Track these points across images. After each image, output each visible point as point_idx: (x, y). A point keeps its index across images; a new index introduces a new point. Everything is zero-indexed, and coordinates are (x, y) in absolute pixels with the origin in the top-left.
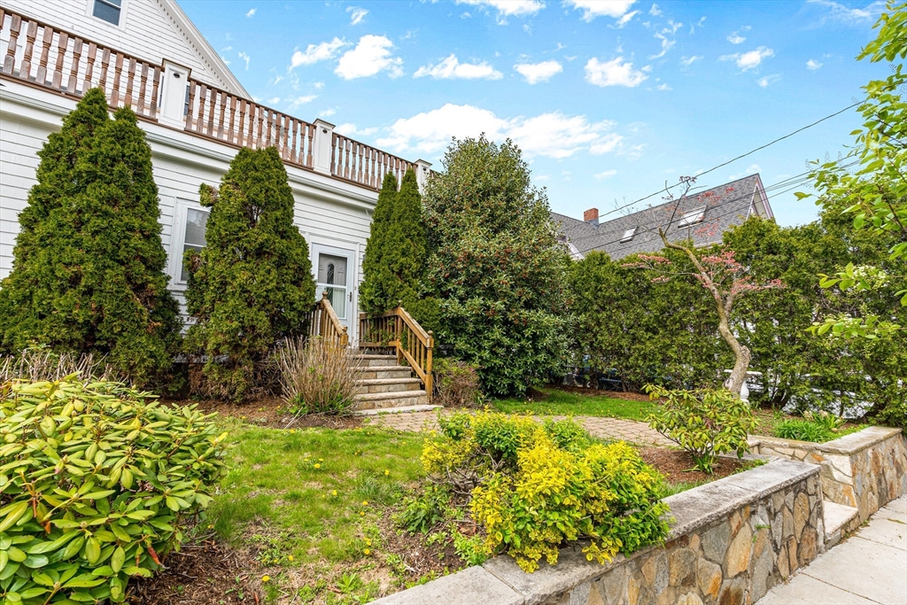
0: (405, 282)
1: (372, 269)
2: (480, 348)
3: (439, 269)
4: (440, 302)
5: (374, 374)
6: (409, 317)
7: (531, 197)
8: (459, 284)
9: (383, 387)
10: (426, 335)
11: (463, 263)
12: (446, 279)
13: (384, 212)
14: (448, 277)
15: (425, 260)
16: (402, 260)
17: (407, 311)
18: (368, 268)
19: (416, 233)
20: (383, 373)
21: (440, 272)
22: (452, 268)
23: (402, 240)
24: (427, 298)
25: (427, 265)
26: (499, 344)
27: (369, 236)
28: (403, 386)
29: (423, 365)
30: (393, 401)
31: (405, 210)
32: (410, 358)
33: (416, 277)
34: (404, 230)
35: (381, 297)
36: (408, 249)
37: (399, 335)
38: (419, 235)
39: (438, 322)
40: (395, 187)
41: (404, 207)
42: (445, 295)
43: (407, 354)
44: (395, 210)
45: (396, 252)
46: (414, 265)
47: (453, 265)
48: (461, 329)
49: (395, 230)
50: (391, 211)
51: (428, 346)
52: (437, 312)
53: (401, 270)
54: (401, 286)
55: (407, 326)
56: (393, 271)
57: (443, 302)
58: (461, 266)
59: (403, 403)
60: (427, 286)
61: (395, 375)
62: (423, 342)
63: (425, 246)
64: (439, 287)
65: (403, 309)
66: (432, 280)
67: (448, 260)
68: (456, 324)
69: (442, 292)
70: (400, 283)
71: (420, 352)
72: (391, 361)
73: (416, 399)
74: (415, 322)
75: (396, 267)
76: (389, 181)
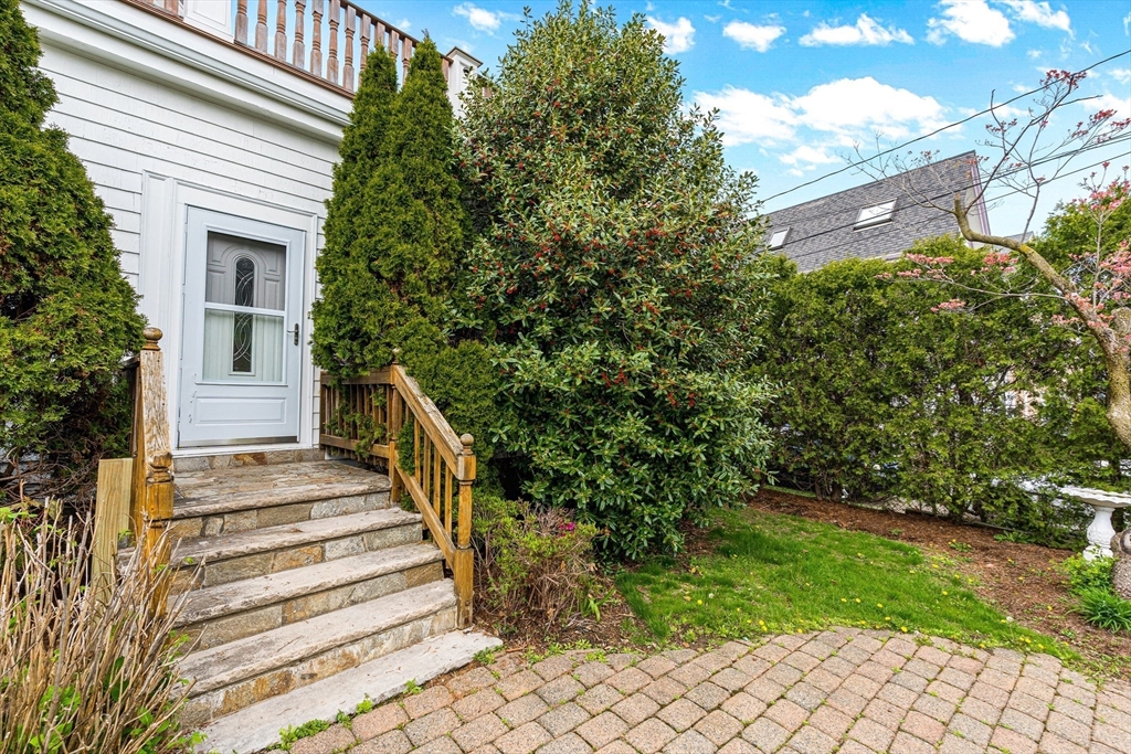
0: (411, 303)
1: (334, 272)
2: (590, 460)
3: (494, 274)
4: (497, 354)
5: (316, 550)
6: (416, 391)
7: (686, 128)
8: (540, 310)
9: (332, 594)
10: (455, 442)
11: (551, 260)
12: (511, 298)
13: (363, 137)
14: (515, 293)
15: (462, 255)
16: (404, 248)
17: (411, 374)
18: (328, 268)
19: (439, 188)
20: (344, 543)
21: (497, 281)
22: (523, 274)
23: (402, 201)
24: (463, 344)
25: (466, 266)
26: (633, 451)
27: (331, 196)
28: (395, 578)
29: (449, 520)
30: (355, 649)
31: (413, 133)
32: (420, 496)
33: (439, 292)
34: (409, 180)
35: (353, 339)
36: (419, 225)
37: (394, 433)
38: (445, 194)
39: (487, 403)
40: (391, 82)
41: (409, 125)
42: (509, 336)
43: (413, 483)
44: (391, 134)
45: (385, 229)
46: (434, 264)
47: (525, 265)
48: (546, 416)
49: (386, 178)
50: (379, 133)
51: (460, 476)
52: (486, 378)
53: (401, 275)
54: (400, 313)
55: (412, 414)
56: (379, 277)
57: (503, 355)
58: (547, 267)
59: (388, 645)
60: (465, 313)
61: (377, 542)
62: (449, 463)
63: (462, 222)
64: (495, 315)
65: (401, 370)
66: (477, 299)
67: (515, 254)
68: (534, 406)
69: (500, 327)
70: (397, 305)
71: (443, 486)
72: (373, 499)
73: (426, 623)
74: (429, 406)
75: (384, 266)
76: (377, 66)
